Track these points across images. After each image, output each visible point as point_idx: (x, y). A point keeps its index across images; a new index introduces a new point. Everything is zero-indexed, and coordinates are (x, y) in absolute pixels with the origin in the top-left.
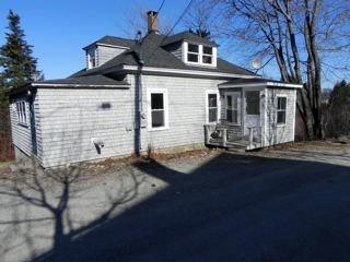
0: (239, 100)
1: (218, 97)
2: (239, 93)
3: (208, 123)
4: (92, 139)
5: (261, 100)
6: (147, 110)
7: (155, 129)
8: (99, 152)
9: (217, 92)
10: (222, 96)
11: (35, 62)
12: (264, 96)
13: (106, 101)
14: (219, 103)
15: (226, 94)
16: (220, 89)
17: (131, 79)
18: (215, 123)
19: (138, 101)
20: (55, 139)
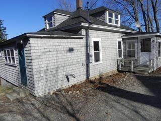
0: (136, 44)
1: (122, 43)
2: (136, 40)
3: (118, 58)
4: (64, 73)
5: (152, 44)
6: (92, 52)
7: (96, 63)
8: (68, 81)
9: (121, 40)
10: (124, 43)
11: (5, 29)
12: (153, 41)
13: (71, 46)
14: (122, 46)
15: (126, 41)
16: (123, 39)
17: (83, 32)
18: (121, 58)
19: (87, 46)
20: (42, 75)
